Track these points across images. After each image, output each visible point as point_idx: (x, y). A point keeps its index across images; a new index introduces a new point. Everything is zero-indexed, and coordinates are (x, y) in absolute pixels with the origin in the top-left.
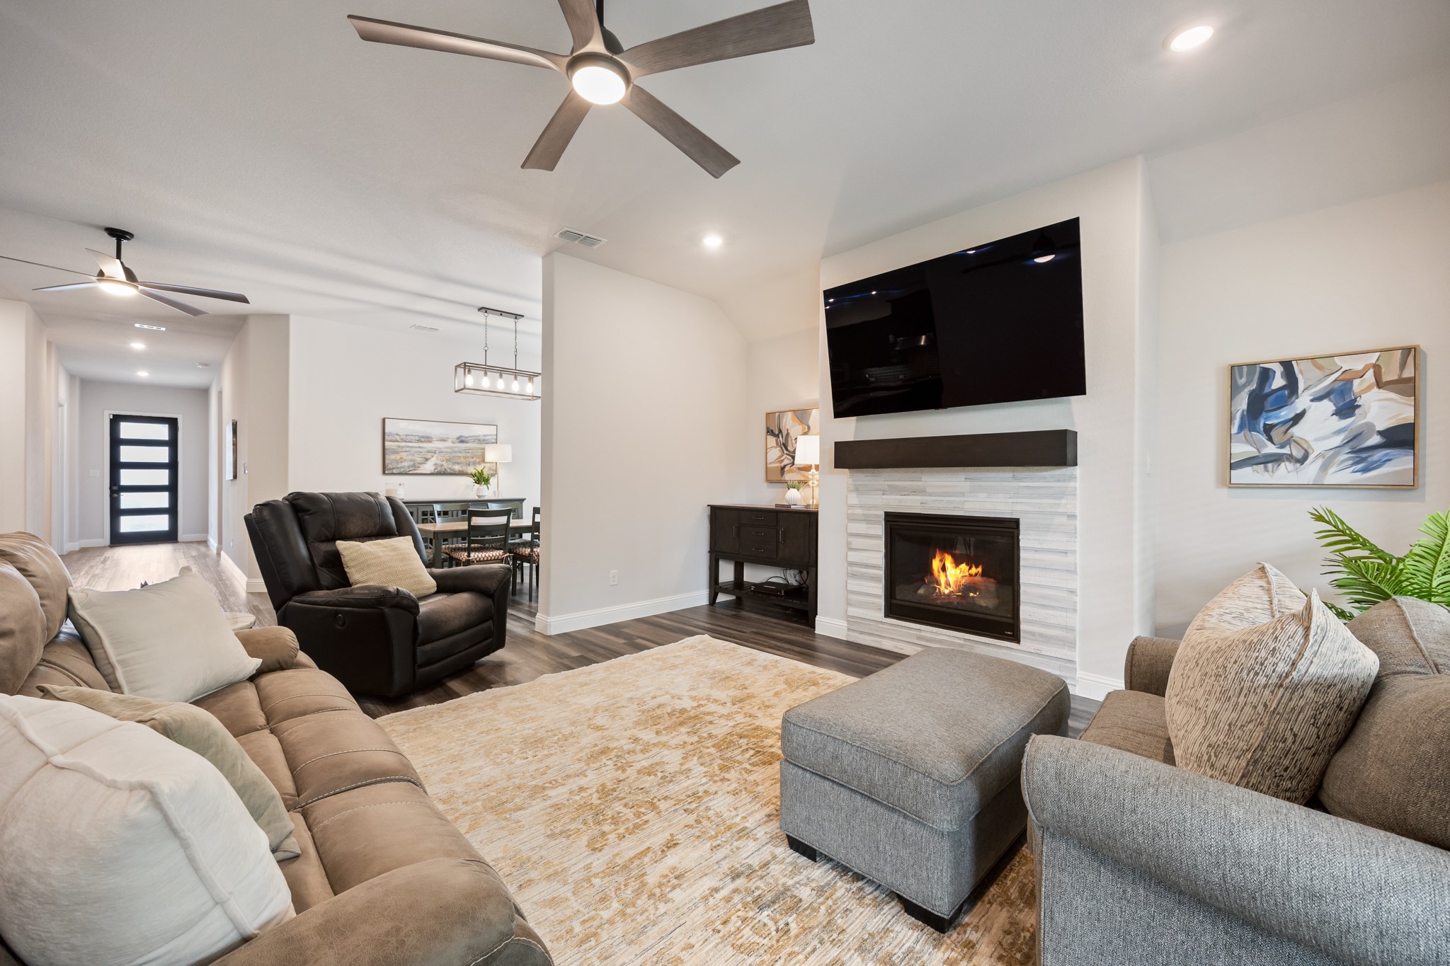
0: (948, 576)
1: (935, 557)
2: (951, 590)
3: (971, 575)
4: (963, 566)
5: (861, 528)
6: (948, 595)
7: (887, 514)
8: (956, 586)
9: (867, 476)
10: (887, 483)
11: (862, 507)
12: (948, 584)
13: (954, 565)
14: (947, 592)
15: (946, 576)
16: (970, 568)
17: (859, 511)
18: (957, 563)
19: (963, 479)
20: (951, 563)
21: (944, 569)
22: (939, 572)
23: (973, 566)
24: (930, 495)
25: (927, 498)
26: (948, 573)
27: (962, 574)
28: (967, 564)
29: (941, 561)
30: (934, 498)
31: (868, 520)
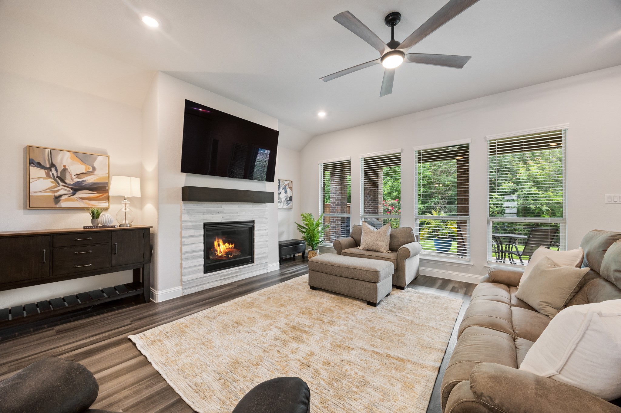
0: (221, 249)
1: (215, 241)
2: (222, 254)
3: (229, 248)
4: (227, 244)
5: (192, 232)
6: (221, 256)
7: (205, 225)
8: (224, 252)
9: (194, 205)
10: (206, 209)
11: (191, 221)
12: (221, 252)
13: (223, 244)
14: (220, 255)
15: (220, 248)
16: (229, 245)
17: (190, 224)
18: (224, 243)
19: (237, 207)
20: (222, 243)
21: (219, 245)
22: (217, 247)
23: (231, 244)
24: (225, 214)
25: (224, 215)
26: (221, 247)
27: (226, 248)
28: (228, 243)
29: (218, 242)
30: (227, 215)
31: (195, 228)
